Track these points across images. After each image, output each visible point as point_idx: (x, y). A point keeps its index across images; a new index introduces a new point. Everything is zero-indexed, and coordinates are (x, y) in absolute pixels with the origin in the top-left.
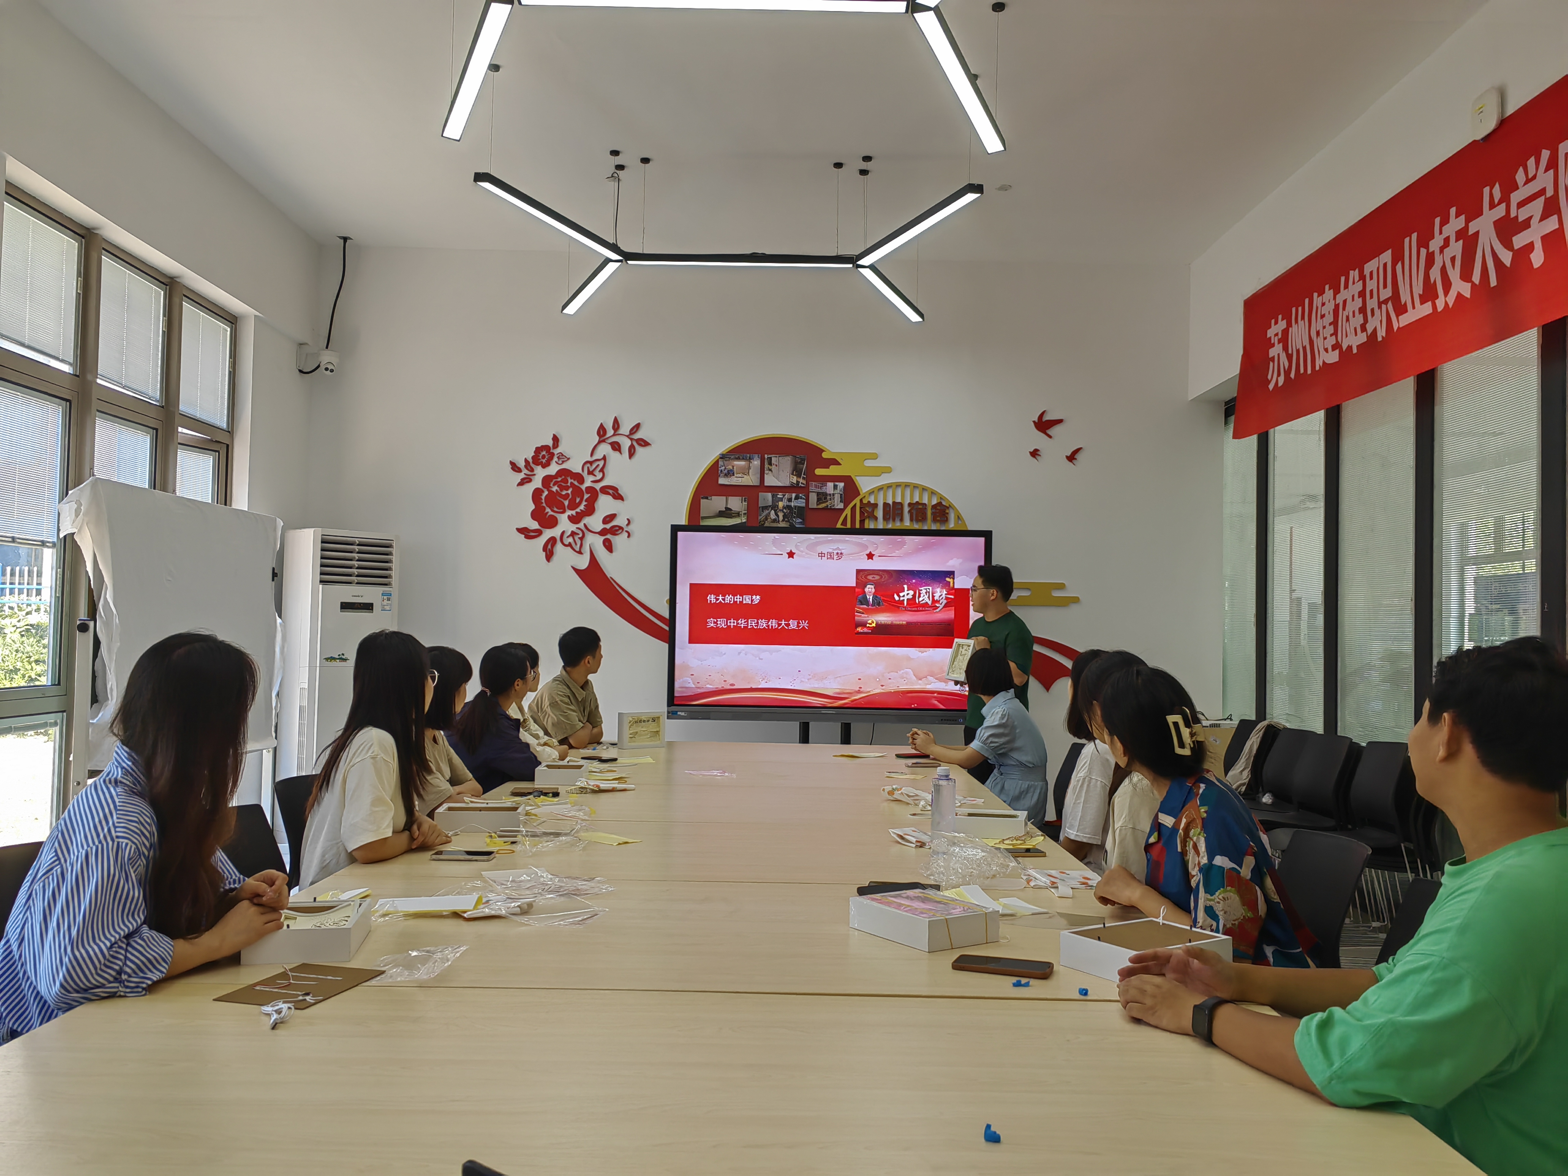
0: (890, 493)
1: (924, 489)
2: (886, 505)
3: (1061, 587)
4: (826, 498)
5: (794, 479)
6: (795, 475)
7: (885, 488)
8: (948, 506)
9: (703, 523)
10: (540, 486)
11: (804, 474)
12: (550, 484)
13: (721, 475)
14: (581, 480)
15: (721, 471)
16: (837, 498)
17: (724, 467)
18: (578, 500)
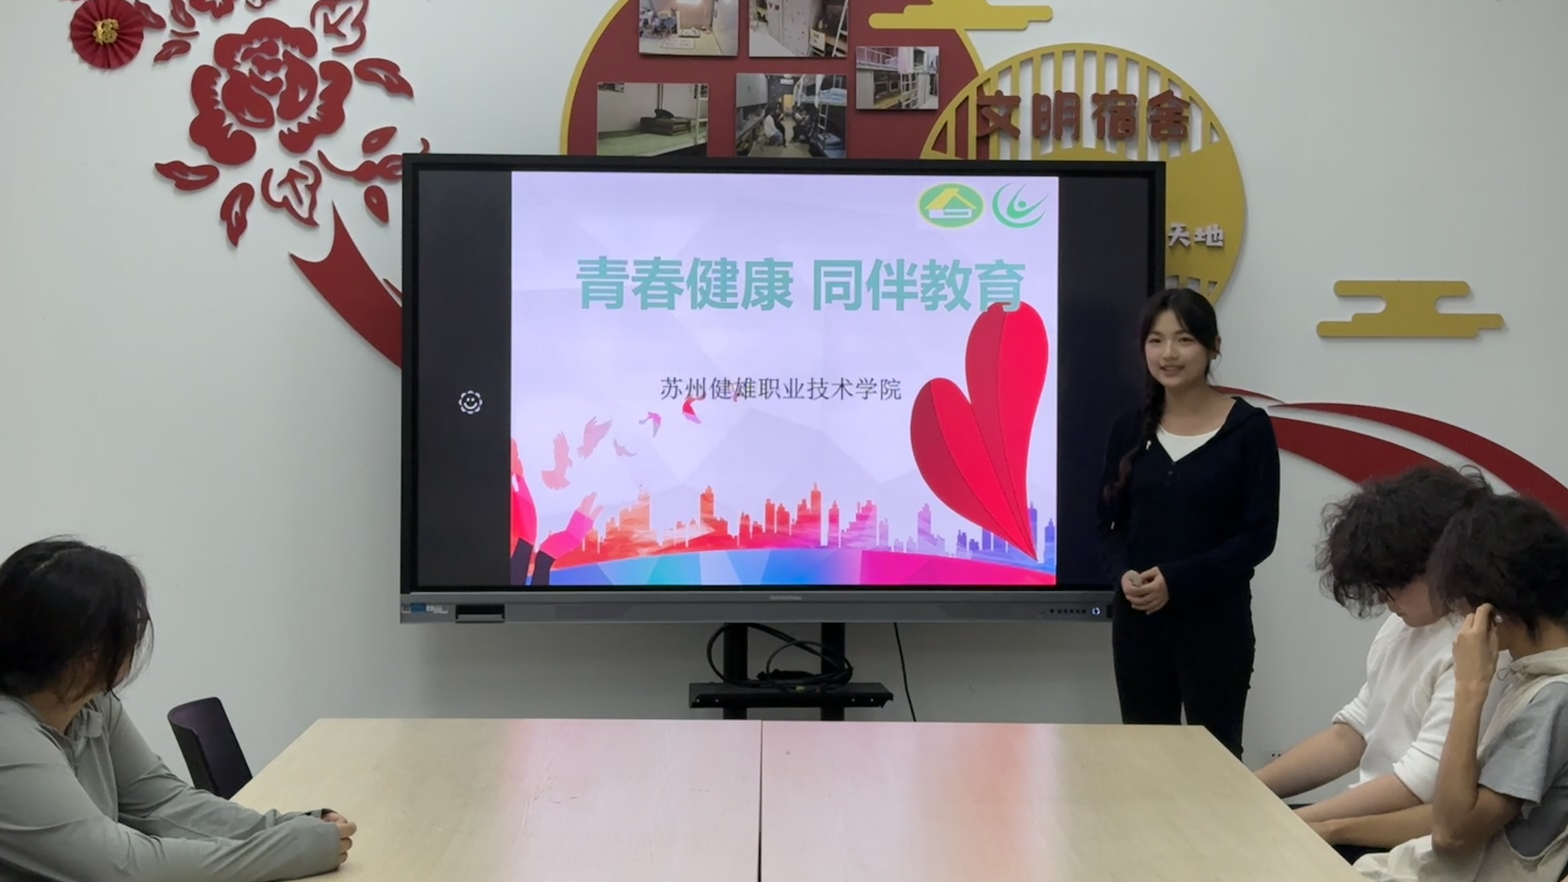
0: (1048, 70)
1: (1131, 60)
2: (1039, 100)
3: (1460, 291)
4: (895, 86)
5: (821, 41)
6: (823, 31)
7: (1037, 59)
8: (1188, 100)
9: (604, 149)
10: (210, 62)
11: (844, 28)
12: (234, 56)
13: (646, 32)
14: (309, 45)
15: (646, 22)
16: (923, 82)
17: (651, 13)
18: (302, 97)
